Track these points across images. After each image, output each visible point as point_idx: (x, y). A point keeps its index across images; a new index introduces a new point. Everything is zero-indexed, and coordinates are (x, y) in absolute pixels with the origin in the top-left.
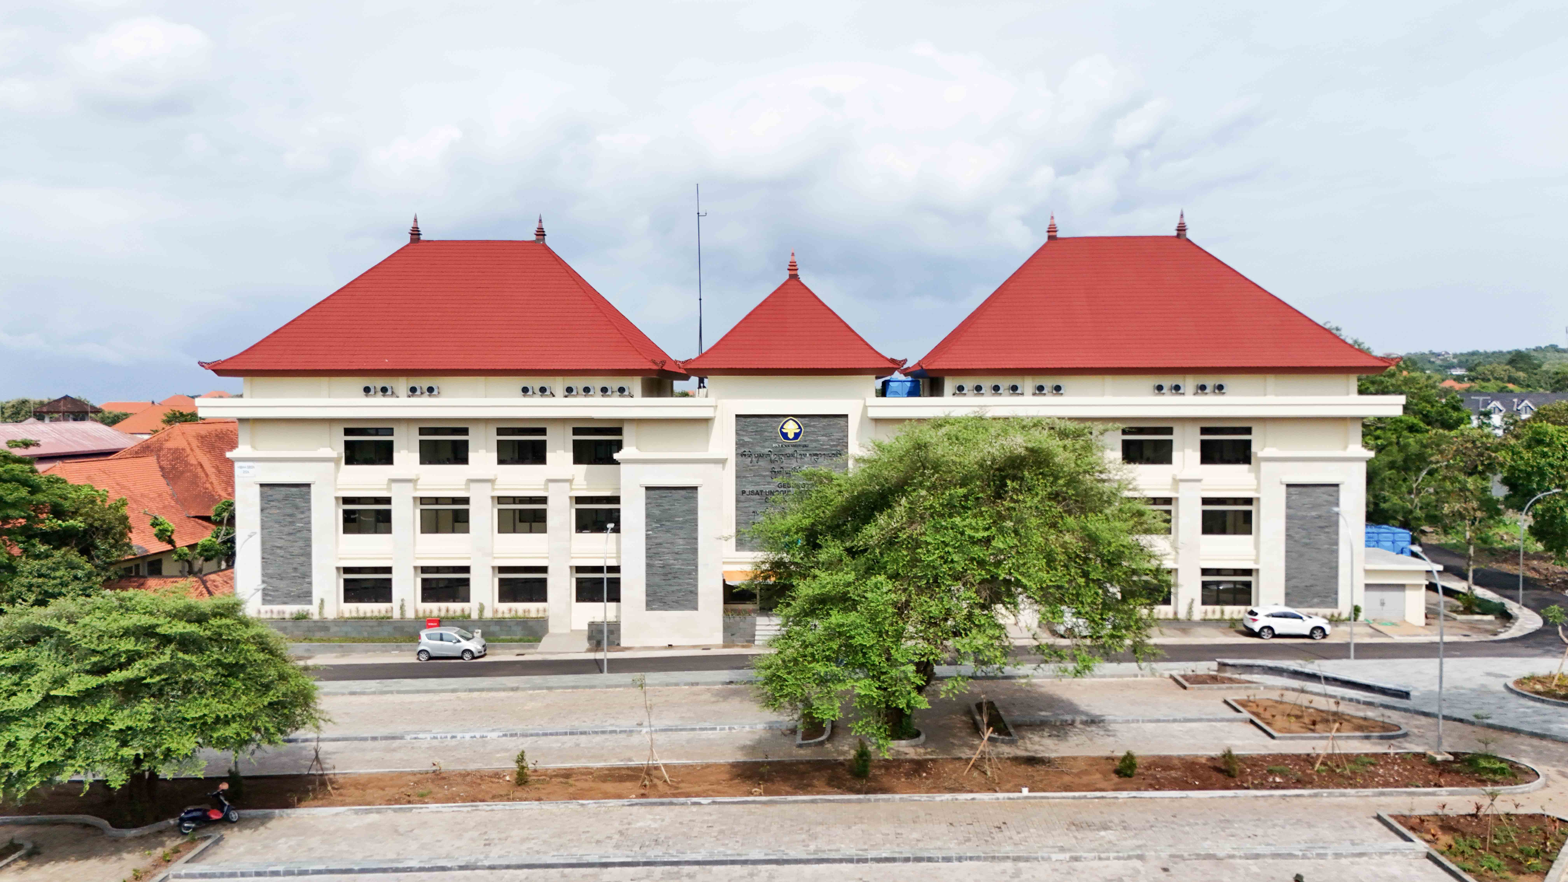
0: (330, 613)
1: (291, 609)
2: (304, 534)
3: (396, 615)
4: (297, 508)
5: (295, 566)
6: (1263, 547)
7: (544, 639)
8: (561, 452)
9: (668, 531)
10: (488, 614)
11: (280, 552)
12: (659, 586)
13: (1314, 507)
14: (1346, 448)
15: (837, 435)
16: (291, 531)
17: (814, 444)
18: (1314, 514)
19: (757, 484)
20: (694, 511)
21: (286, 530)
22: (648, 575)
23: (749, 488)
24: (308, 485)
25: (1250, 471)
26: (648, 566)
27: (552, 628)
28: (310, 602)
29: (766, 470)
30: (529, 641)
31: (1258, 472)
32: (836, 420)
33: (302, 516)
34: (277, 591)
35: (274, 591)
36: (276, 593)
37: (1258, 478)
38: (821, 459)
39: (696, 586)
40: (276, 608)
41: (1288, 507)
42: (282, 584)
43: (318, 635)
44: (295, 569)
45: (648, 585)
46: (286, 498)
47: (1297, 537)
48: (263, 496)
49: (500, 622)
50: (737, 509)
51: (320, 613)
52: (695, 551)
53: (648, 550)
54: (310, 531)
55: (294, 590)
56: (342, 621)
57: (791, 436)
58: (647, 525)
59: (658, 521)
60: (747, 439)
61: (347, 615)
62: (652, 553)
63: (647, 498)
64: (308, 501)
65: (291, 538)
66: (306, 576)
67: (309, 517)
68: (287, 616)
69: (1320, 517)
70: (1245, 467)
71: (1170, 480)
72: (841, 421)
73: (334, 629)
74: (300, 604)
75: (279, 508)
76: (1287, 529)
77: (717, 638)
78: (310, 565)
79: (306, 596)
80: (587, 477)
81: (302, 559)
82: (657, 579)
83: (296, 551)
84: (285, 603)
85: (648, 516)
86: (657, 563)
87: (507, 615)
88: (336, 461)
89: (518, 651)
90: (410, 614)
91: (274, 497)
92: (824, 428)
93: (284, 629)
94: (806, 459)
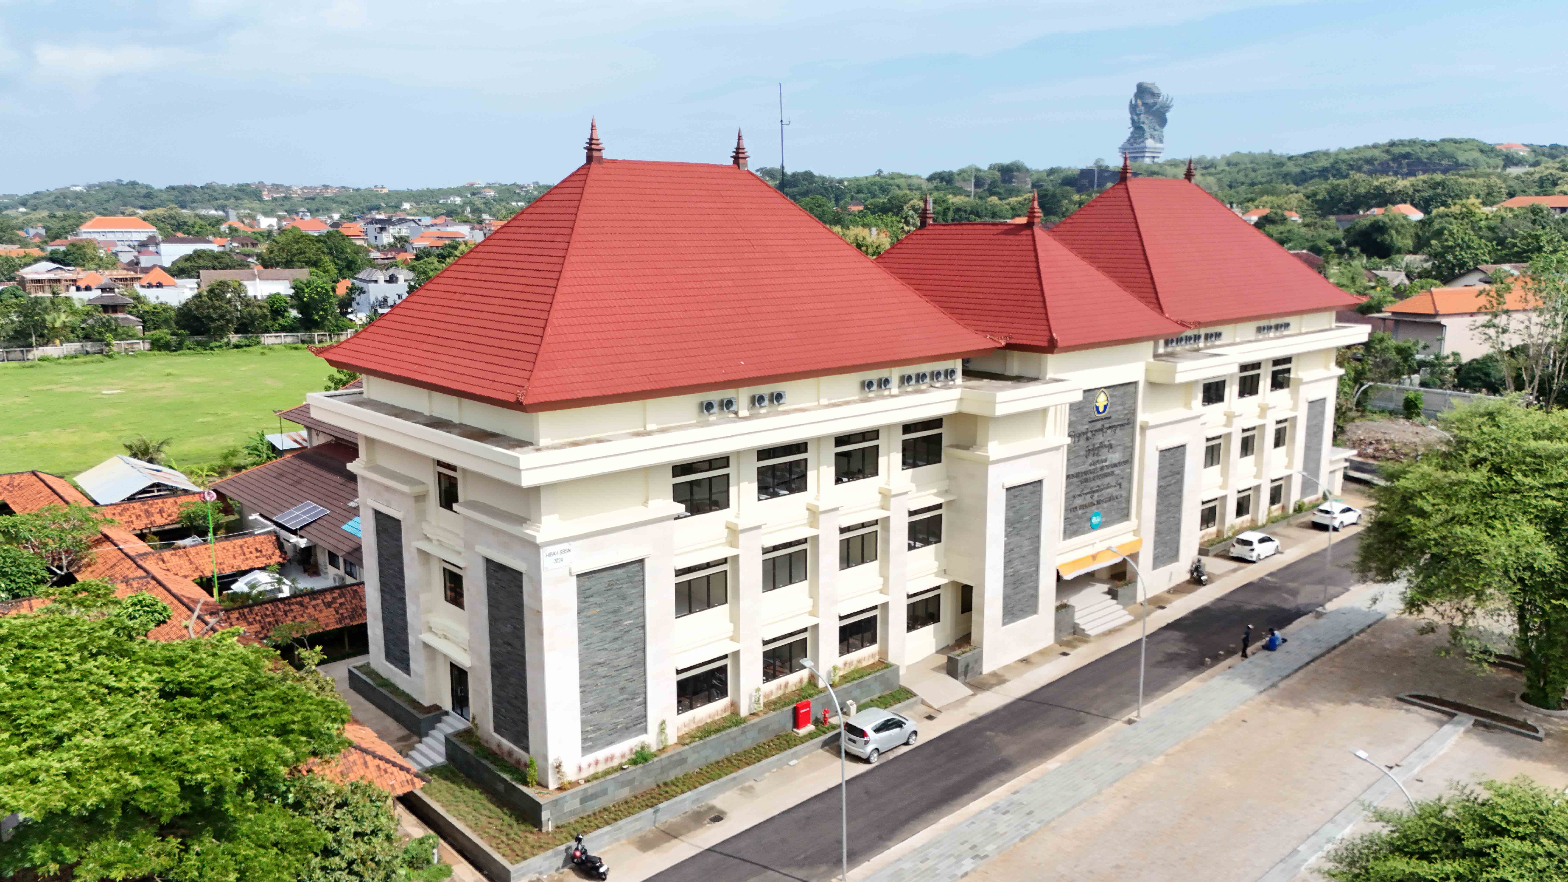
0: (667, 737)
1: (621, 750)
2: (637, 633)
3: (741, 710)
4: (624, 598)
5: (621, 685)
9: (1019, 534)
10: (838, 672)
11: (602, 671)
12: (1012, 595)
13: (1316, 417)
14: (1329, 367)
15: (1130, 403)
16: (616, 635)
17: (1115, 416)
19: (1079, 465)
20: (1040, 507)
21: (611, 634)
22: (1004, 586)
23: (1073, 471)
24: (642, 561)
25: (1289, 394)
26: (1005, 576)
28: (646, 730)
29: (1083, 448)
31: (1294, 395)
32: (1130, 388)
33: (631, 608)
34: (600, 729)
35: (594, 731)
36: (598, 733)
38: (1118, 431)
39: (1038, 588)
40: (602, 754)
41: (1308, 420)
42: (606, 718)
43: (673, 774)
44: (623, 689)
45: (1002, 599)
46: (610, 586)
48: (581, 593)
49: (857, 682)
50: (1066, 495)
51: (664, 741)
52: (1040, 550)
53: (1004, 559)
54: (641, 628)
55: (626, 718)
57: (1101, 410)
58: (1005, 530)
59: (1013, 524)
60: (1074, 418)
62: (1008, 561)
63: (1007, 500)
64: (642, 583)
65: (615, 645)
66: (637, 693)
67: (642, 607)
68: (618, 762)
70: (1286, 392)
73: (688, 759)
74: (630, 737)
75: (600, 605)
77: (1050, 637)
78: (644, 676)
79: (639, 723)
80: (918, 483)
81: (632, 671)
82: (1011, 590)
83: (623, 662)
84: (611, 743)
85: (1007, 520)
86: (1011, 571)
88: (674, 518)
91: (594, 589)
92: (1122, 397)
93: (630, 782)
94: (1109, 431)
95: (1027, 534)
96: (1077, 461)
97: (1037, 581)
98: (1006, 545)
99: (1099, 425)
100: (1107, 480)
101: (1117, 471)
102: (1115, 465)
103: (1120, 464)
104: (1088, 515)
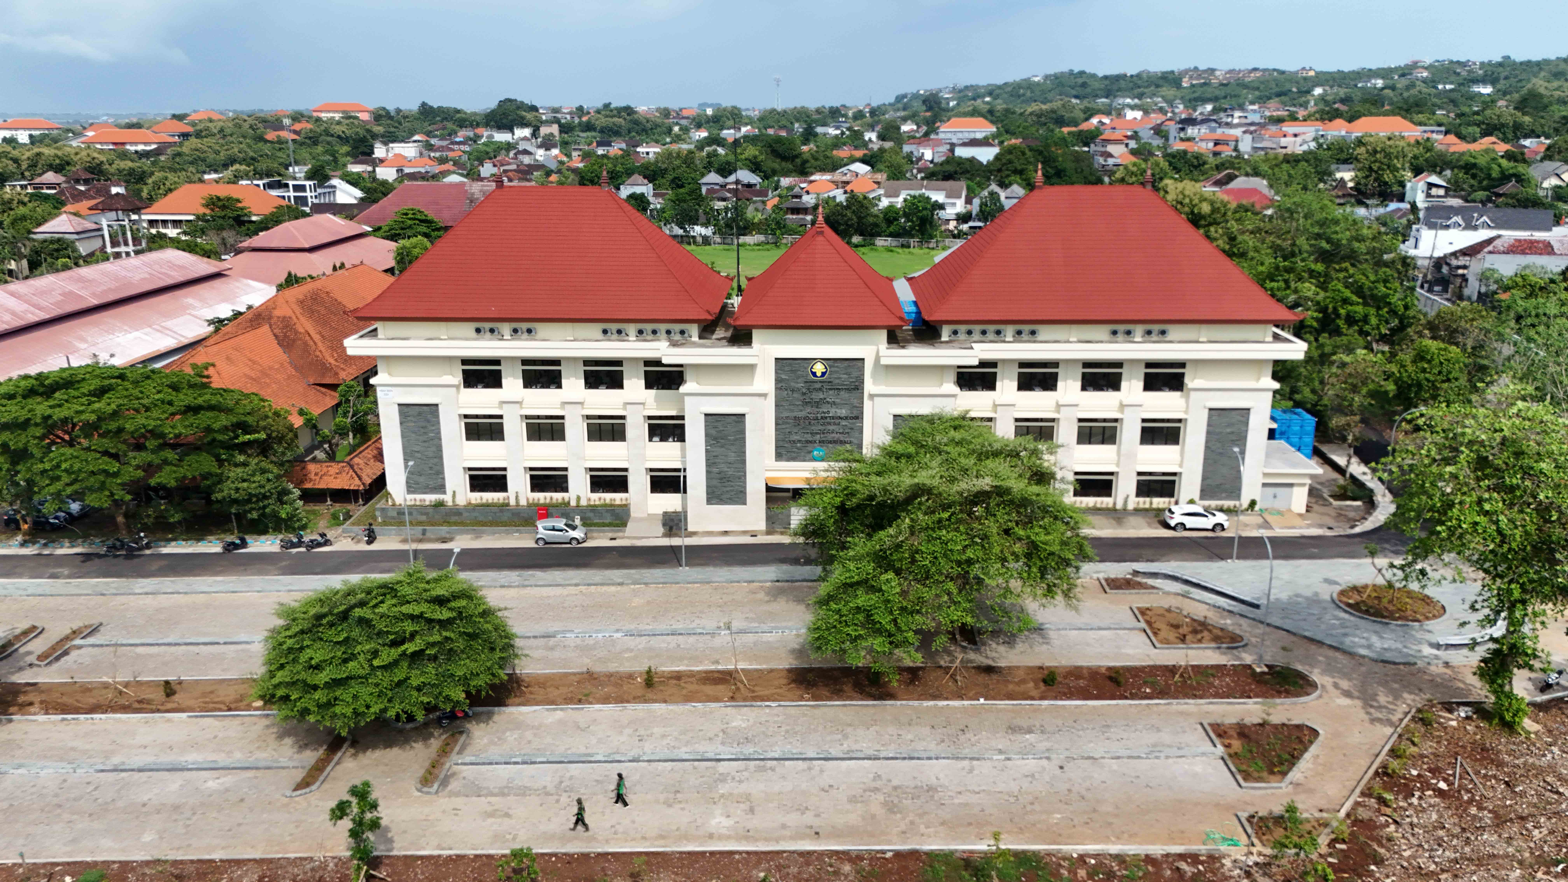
0: (461, 501)
1: (430, 498)
2: (436, 441)
3: (512, 502)
4: (429, 422)
5: (431, 465)
6: (1186, 455)
7: (629, 524)
8: (635, 380)
9: (722, 447)
10: (584, 503)
11: (419, 455)
12: (716, 487)
13: (1230, 425)
14: (1258, 379)
15: (855, 374)
16: (426, 439)
17: (837, 381)
18: (1228, 430)
19: (792, 411)
20: (743, 432)
21: (422, 438)
22: (707, 479)
23: (786, 414)
24: (437, 405)
25: (1181, 397)
26: (708, 472)
27: (634, 513)
28: (444, 493)
29: (798, 400)
30: (617, 526)
31: (1187, 398)
32: (855, 362)
33: (434, 428)
34: (418, 484)
35: (415, 484)
36: (418, 486)
37: (1187, 402)
38: (842, 393)
39: (745, 487)
40: (419, 497)
41: (1209, 425)
42: (422, 479)
43: (454, 519)
44: (431, 468)
45: (708, 487)
46: (420, 414)
47: (1213, 448)
48: (401, 413)
49: (593, 508)
50: (776, 430)
51: (454, 501)
52: (744, 462)
53: (707, 460)
54: (440, 439)
55: (431, 483)
56: (471, 507)
57: (819, 374)
58: (706, 441)
59: (715, 439)
60: (783, 377)
61: (473, 502)
62: (710, 463)
63: (706, 421)
64: (438, 417)
65: (426, 444)
66: (439, 472)
67: (439, 429)
68: (427, 503)
69: (1232, 433)
70: (1177, 394)
71: (1118, 404)
72: (859, 364)
73: (465, 514)
74: (437, 494)
75: (413, 422)
76: (1207, 442)
77: (762, 525)
78: (442, 465)
79: (441, 488)
80: (657, 399)
81: (436, 460)
82: (715, 482)
83: (431, 454)
84: (425, 493)
85: (707, 435)
86: (715, 470)
87: (597, 503)
88: (457, 387)
89: (611, 535)
90: (523, 502)
91: (409, 413)
92: (846, 368)
93: (427, 514)
94: (831, 392)
95: (733, 448)
96: (792, 407)
97: (745, 483)
98: (707, 451)
99: (818, 386)
100: (831, 428)
101: (844, 423)
102: (841, 418)
103: (846, 418)
104: (809, 449)
